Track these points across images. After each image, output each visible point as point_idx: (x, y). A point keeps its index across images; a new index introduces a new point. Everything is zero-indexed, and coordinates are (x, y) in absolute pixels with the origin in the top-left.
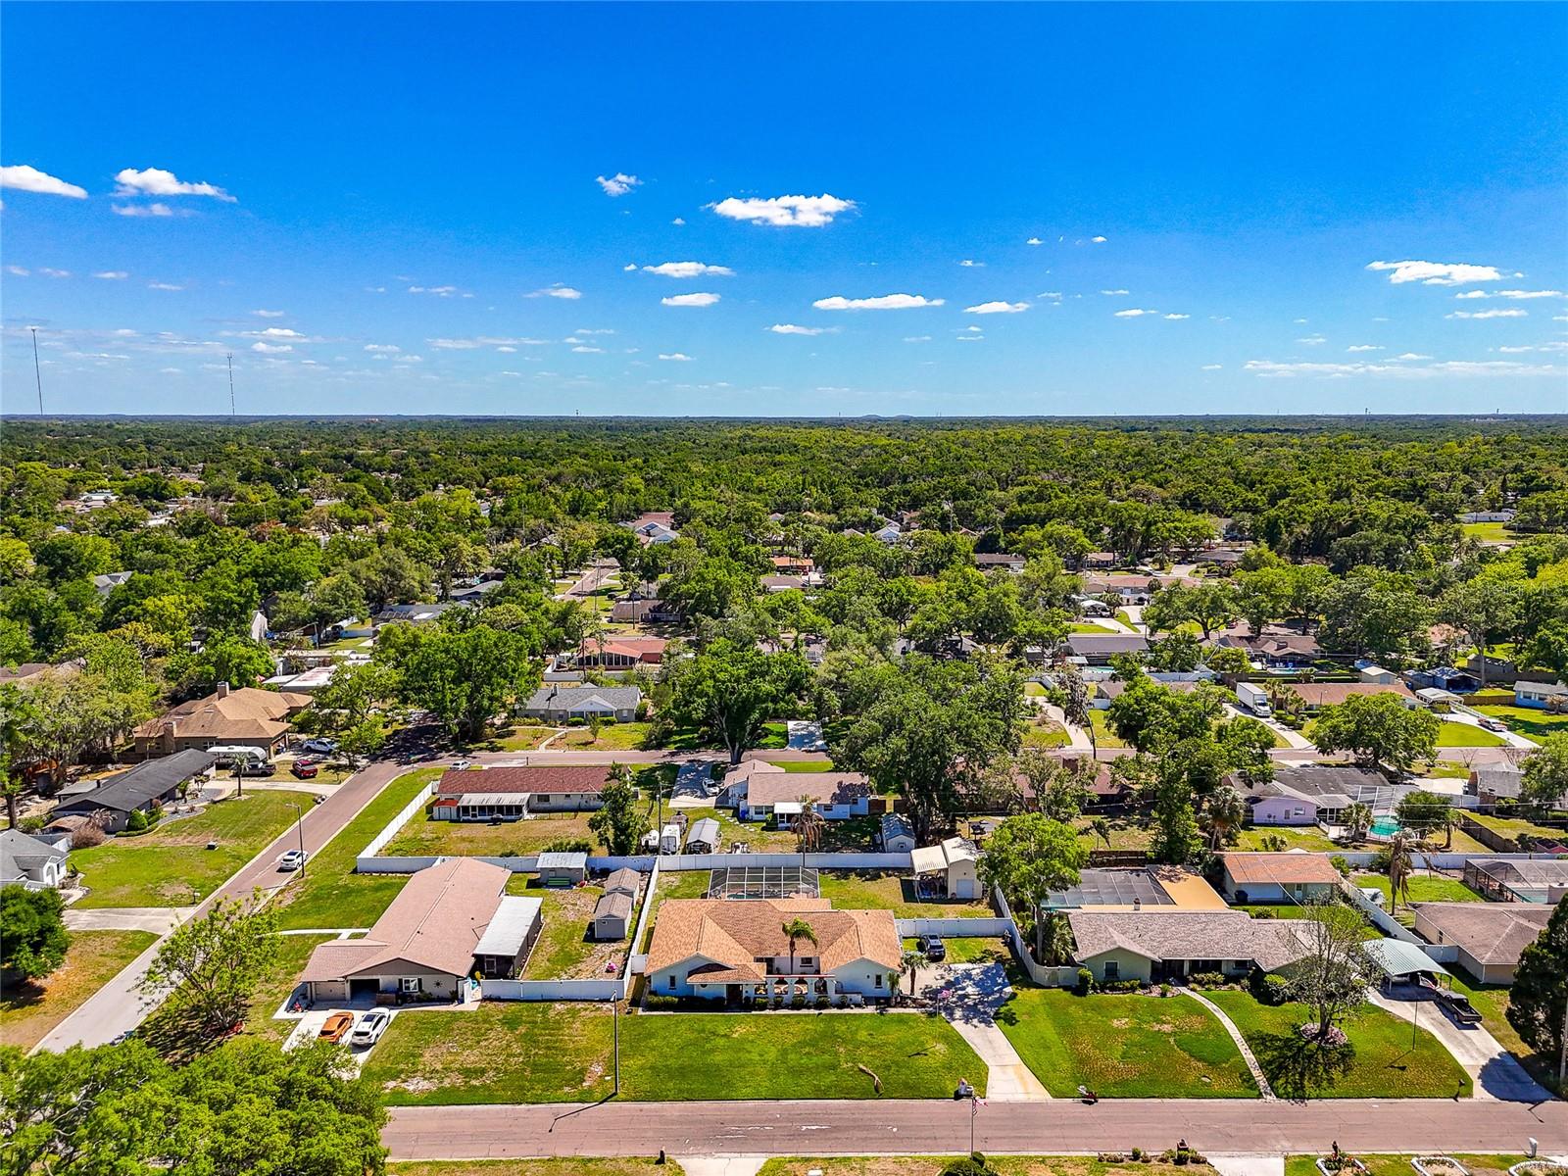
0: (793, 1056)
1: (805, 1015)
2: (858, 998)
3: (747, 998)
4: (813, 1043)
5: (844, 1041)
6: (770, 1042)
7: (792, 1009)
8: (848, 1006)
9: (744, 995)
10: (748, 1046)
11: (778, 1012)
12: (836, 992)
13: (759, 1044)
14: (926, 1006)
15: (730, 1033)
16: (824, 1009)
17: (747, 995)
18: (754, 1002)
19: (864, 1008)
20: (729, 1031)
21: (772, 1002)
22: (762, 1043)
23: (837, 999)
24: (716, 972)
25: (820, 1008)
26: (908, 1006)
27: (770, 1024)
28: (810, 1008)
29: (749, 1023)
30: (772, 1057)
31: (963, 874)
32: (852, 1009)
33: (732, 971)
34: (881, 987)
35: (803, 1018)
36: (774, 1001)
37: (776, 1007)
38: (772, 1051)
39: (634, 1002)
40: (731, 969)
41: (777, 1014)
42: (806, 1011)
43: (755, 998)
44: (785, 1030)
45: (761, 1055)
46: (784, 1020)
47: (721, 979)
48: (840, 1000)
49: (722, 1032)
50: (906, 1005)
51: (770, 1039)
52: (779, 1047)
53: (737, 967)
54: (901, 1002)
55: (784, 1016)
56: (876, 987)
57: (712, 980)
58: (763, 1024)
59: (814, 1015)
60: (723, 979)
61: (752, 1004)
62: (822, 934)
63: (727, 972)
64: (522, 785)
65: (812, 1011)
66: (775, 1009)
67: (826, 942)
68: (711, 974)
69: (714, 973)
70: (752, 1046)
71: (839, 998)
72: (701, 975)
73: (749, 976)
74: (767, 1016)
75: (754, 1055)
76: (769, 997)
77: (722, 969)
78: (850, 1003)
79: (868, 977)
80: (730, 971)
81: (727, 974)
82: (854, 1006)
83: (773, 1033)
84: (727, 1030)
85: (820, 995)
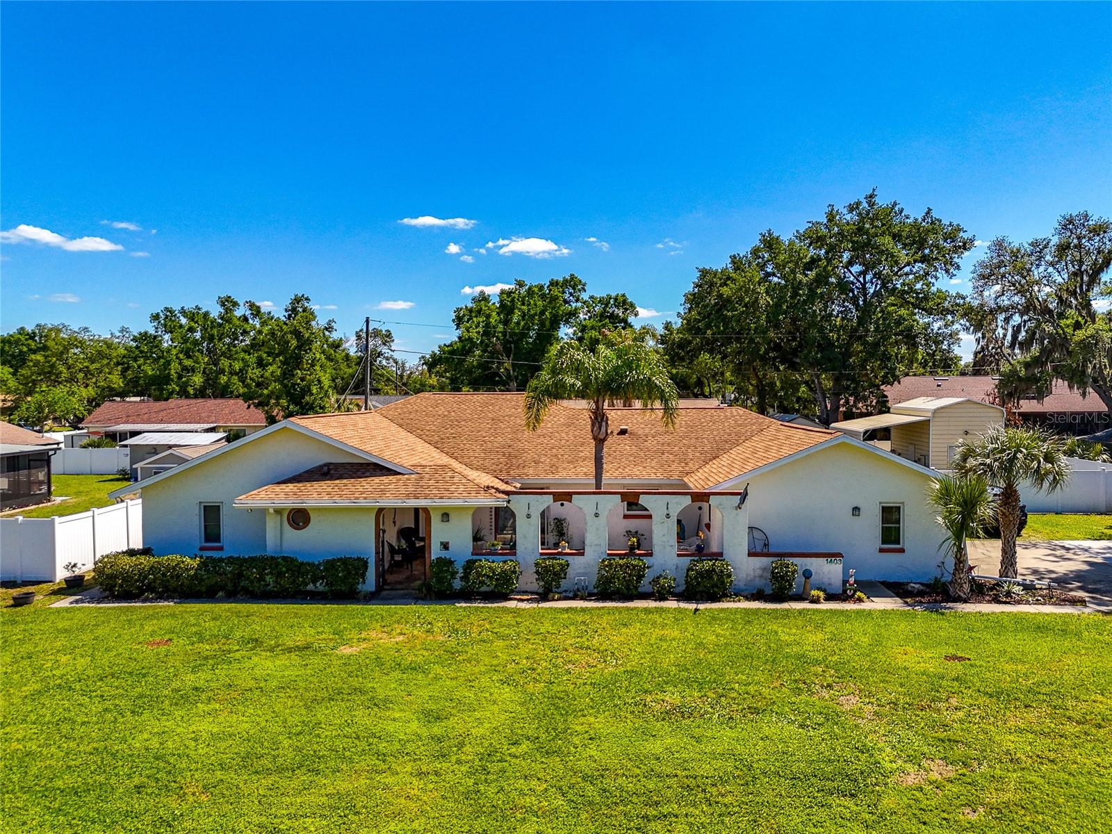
0: (600, 723)
1: (647, 611)
2: (830, 572)
3: (445, 564)
4: (699, 678)
5: (844, 673)
6: (494, 670)
7: (597, 600)
8: (799, 598)
9: (435, 552)
10: (385, 686)
11: (546, 605)
12: (751, 554)
13: (437, 678)
14: (1089, 601)
15: (331, 645)
16: (714, 598)
17: (444, 554)
18: (465, 578)
19: (860, 600)
20: (331, 640)
21: (529, 580)
22: (453, 675)
23: (759, 572)
24: (345, 481)
25: (698, 597)
26: (1019, 602)
27: (509, 626)
28: (662, 598)
29: (429, 623)
30: (487, 725)
31: (962, 432)
32: (815, 601)
33: (398, 476)
34: (902, 551)
35: (642, 616)
36: (537, 572)
37: (544, 596)
38: (495, 702)
39: (75, 585)
40: (399, 474)
41: (542, 608)
42: (651, 604)
43: (469, 565)
44: (569, 642)
45: (432, 717)
46: (569, 618)
47: (357, 498)
48: (769, 575)
49: (300, 640)
50: (1009, 598)
51: (495, 662)
52: (530, 688)
53: (419, 470)
54: (980, 590)
55: (567, 610)
56: (881, 550)
57: (326, 502)
58: (480, 626)
59: (679, 610)
60: (365, 498)
61: (457, 584)
62: (684, 441)
63: (385, 479)
64: (209, 417)
65: (671, 604)
66: (538, 601)
67: (698, 454)
68: (326, 486)
69: (337, 482)
70: (401, 682)
71: (764, 569)
72: (290, 487)
73: (453, 488)
74: (505, 610)
75: (397, 715)
76: (521, 561)
77: (368, 474)
78: (808, 586)
79: (856, 510)
80: (391, 478)
81: (383, 484)
82: (822, 594)
83: (517, 647)
84: (324, 636)
85: (696, 558)
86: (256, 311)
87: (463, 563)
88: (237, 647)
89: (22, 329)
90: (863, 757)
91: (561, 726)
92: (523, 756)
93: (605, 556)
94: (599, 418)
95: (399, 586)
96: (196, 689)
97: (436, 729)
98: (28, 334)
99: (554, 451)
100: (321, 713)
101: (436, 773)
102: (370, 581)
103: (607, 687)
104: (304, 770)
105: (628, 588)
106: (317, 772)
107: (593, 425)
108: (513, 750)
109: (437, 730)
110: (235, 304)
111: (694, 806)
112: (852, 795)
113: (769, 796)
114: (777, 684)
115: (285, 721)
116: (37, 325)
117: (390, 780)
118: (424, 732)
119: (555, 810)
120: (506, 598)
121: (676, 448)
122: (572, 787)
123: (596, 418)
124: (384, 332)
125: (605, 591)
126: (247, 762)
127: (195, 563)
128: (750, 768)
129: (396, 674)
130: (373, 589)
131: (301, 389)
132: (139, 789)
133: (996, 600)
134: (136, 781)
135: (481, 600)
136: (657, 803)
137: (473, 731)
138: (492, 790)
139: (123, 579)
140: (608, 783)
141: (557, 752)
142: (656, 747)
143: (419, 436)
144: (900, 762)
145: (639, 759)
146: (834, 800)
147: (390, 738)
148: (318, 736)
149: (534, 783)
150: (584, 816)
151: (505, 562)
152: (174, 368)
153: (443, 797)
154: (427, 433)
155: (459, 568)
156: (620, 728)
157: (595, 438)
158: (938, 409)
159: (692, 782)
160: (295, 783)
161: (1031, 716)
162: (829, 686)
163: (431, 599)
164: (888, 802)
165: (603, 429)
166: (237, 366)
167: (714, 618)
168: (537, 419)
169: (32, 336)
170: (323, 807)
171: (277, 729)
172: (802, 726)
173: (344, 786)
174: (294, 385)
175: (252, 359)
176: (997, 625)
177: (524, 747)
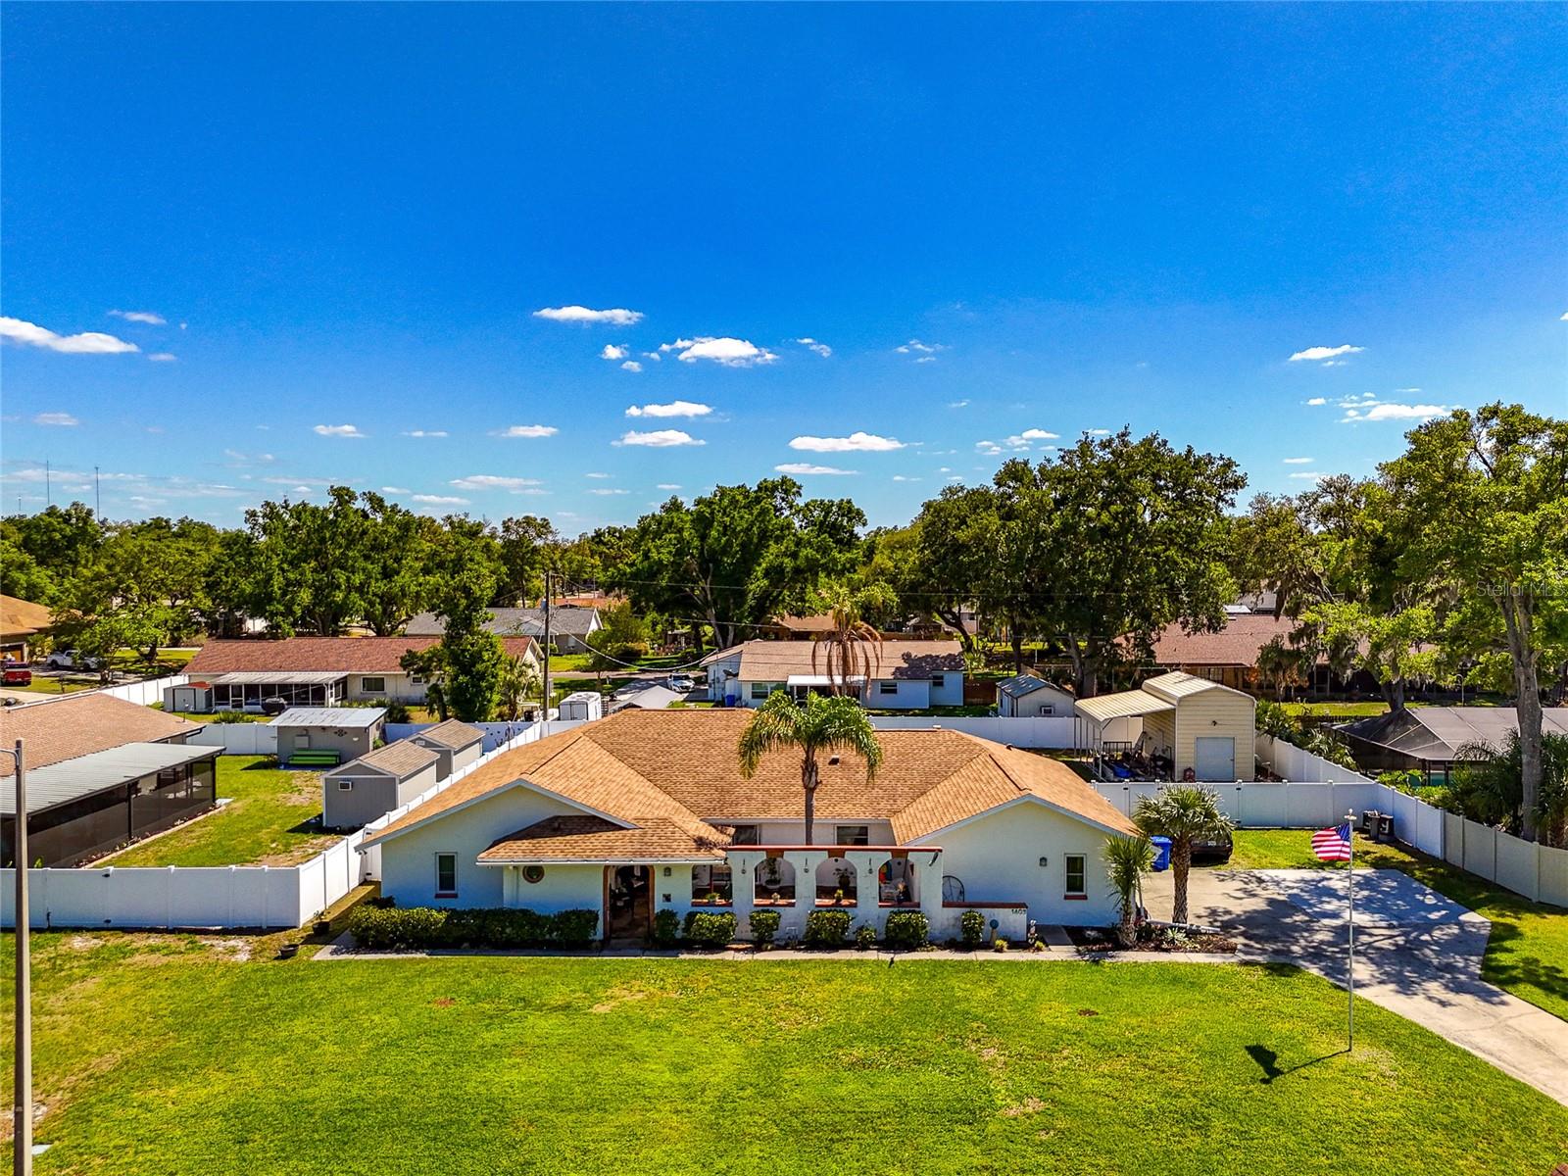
0: (803, 1073)
1: (849, 964)
2: (1015, 921)
3: (668, 916)
4: (881, 1033)
5: (994, 1028)
6: (721, 1027)
7: (806, 950)
8: (987, 946)
9: (659, 905)
10: (640, 1041)
11: (760, 956)
12: (946, 905)
13: (679, 1035)
14: (1240, 951)
15: (587, 1003)
16: (911, 949)
17: (667, 906)
18: (687, 929)
19: (1039, 949)
20: (585, 998)
21: (744, 930)
22: (690, 1032)
23: (952, 922)
24: (575, 837)
25: (897, 946)
26: (1177, 949)
27: (730, 982)
28: (864, 948)
29: (662, 980)
30: (721, 1075)
31: (1210, 722)
32: (1000, 950)
33: (624, 832)
34: (1085, 898)
35: (845, 970)
36: (752, 924)
37: (758, 946)
38: (725, 1056)
39: (322, 933)
40: (622, 828)
41: (756, 960)
42: (853, 955)
43: (691, 916)
44: (780, 998)
45: (679, 1069)
46: (781, 972)
47: (589, 856)
48: (959, 924)
49: (557, 999)
50: (1172, 946)
51: (722, 1020)
52: (751, 1043)
53: (641, 824)
54: (1151, 937)
55: (780, 963)
56: (1067, 897)
57: (560, 859)
58: (705, 982)
59: (877, 963)
60: (596, 857)
61: (679, 934)
62: (894, 773)
63: (613, 835)
64: (338, 662)
65: (871, 955)
66: (752, 951)
67: (906, 789)
68: (558, 842)
69: (568, 838)
70: (652, 1039)
71: (957, 919)
72: (525, 844)
73: (675, 845)
74: (725, 964)
75: (654, 1067)
76: (736, 912)
77: (594, 829)
78: (995, 935)
79: (1043, 861)
80: (617, 833)
81: (610, 841)
82: (1005, 944)
83: (737, 1006)
84: (577, 995)
85: (896, 910)
86: (377, 502)
87: (685, 914)
88: (511, 1007)
89: (53, 508)
90: (984, 1097)
91: (775, 1075)
92: (748, 1098)
93: (813, 908)
94: (809, 767)
95: (624, 934)
96: (496, 1045)
97: (683, 1078)
98: (61, 516)
99: (766, 784)
100: (596, 1065)
101: (688, 1111)
102: (599, 933)
103: (810, 1041)
104: (595, 1109)
105: (833, 939)
106: (606, 1111)
107: (804, 774)
108: (741, 1094)
109: (685, 1079)
110: (352, 497)
111: (865, 1132)
112: (970, 1124)
113: (914, 1125)
114: (940, 1039)
115: (572, 1072)
116: (74, 504)
117: (656, 1116)
118: (675, 1080)
119: (772, 1136)
120: (723, 948)
121: (887, 782)
122: (783, 1120)
123: (807, 768)
124: (539, 521)
125: (813, 941)
126: (553, 1104)
127: (442, 917)
128: (905, 1105)
129: (645, 1032)
130: (602, 937)
131: (471, 655)
132: (484, 1123)
133: (1158, 948)
134: (481, 1118)
135: (702, 949)
136: (840, 1131)
137: (711, 1080)
138: (728, 1122)
139: (377, 931)
140: (808, 1117)
141: (773, 1095)
142: (842, 1091)
143: (631, 766)
144: (1008, 1100)
145: (830, 1101)
146: (957, 1128)
147: (651, 1085)
148: (600, 1084)
149: (757, 1117)
150: (791, 1139)
151: (723, 915)
152: (278, 582)
153: (695, 1128)
154: (639, 762)
155: (681, 918)
156: (819, 1076)
157: (805, 787)
158: (1184, 697)
159: (865, 1116)
160: (591, 1119)
161: (1118, 1065)
162: (979, 1040)
163: (656, 950)
164: (991, 1128)
165: (813, 779)
166: (357, 579)
167: (905, 972)
168: (751, 765)
169: (66, 518)
170: (613, 1134)
171: (567, 1079)
172: (948, 1074)
173: (626, 1120)
174: (464, 651)
175: (375, 569)
176: (1141, 976)
177: (749, 1092)
